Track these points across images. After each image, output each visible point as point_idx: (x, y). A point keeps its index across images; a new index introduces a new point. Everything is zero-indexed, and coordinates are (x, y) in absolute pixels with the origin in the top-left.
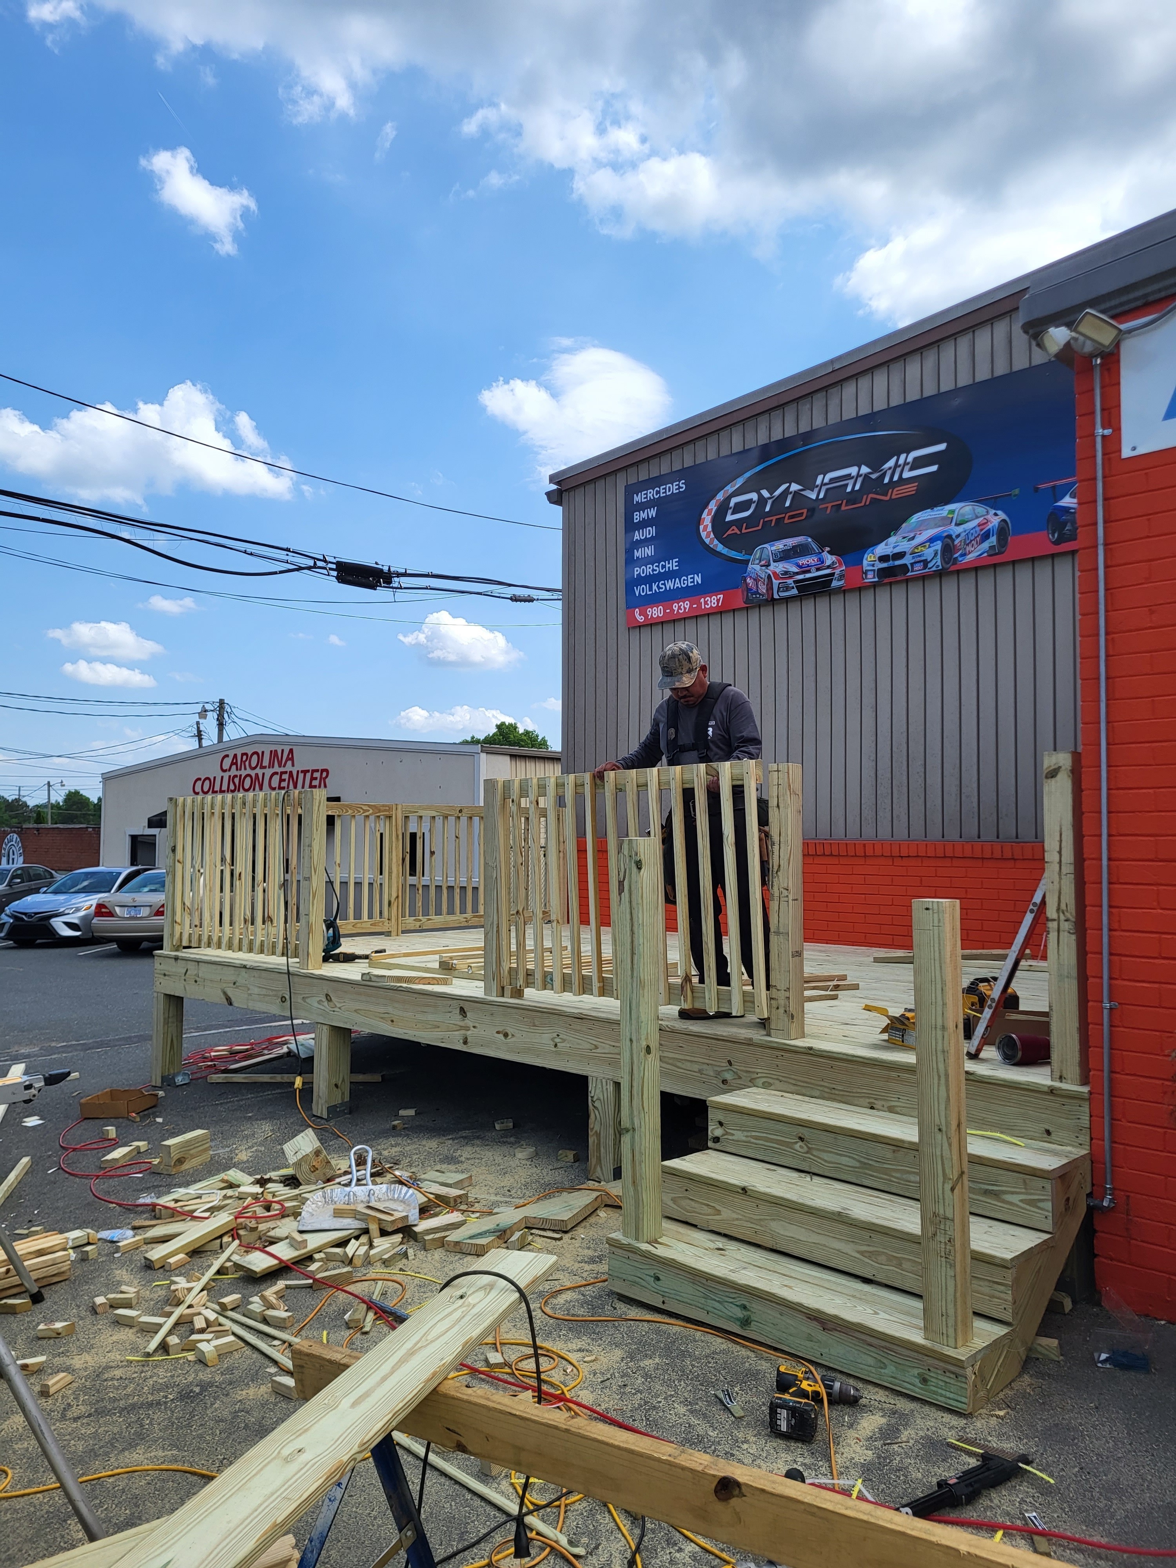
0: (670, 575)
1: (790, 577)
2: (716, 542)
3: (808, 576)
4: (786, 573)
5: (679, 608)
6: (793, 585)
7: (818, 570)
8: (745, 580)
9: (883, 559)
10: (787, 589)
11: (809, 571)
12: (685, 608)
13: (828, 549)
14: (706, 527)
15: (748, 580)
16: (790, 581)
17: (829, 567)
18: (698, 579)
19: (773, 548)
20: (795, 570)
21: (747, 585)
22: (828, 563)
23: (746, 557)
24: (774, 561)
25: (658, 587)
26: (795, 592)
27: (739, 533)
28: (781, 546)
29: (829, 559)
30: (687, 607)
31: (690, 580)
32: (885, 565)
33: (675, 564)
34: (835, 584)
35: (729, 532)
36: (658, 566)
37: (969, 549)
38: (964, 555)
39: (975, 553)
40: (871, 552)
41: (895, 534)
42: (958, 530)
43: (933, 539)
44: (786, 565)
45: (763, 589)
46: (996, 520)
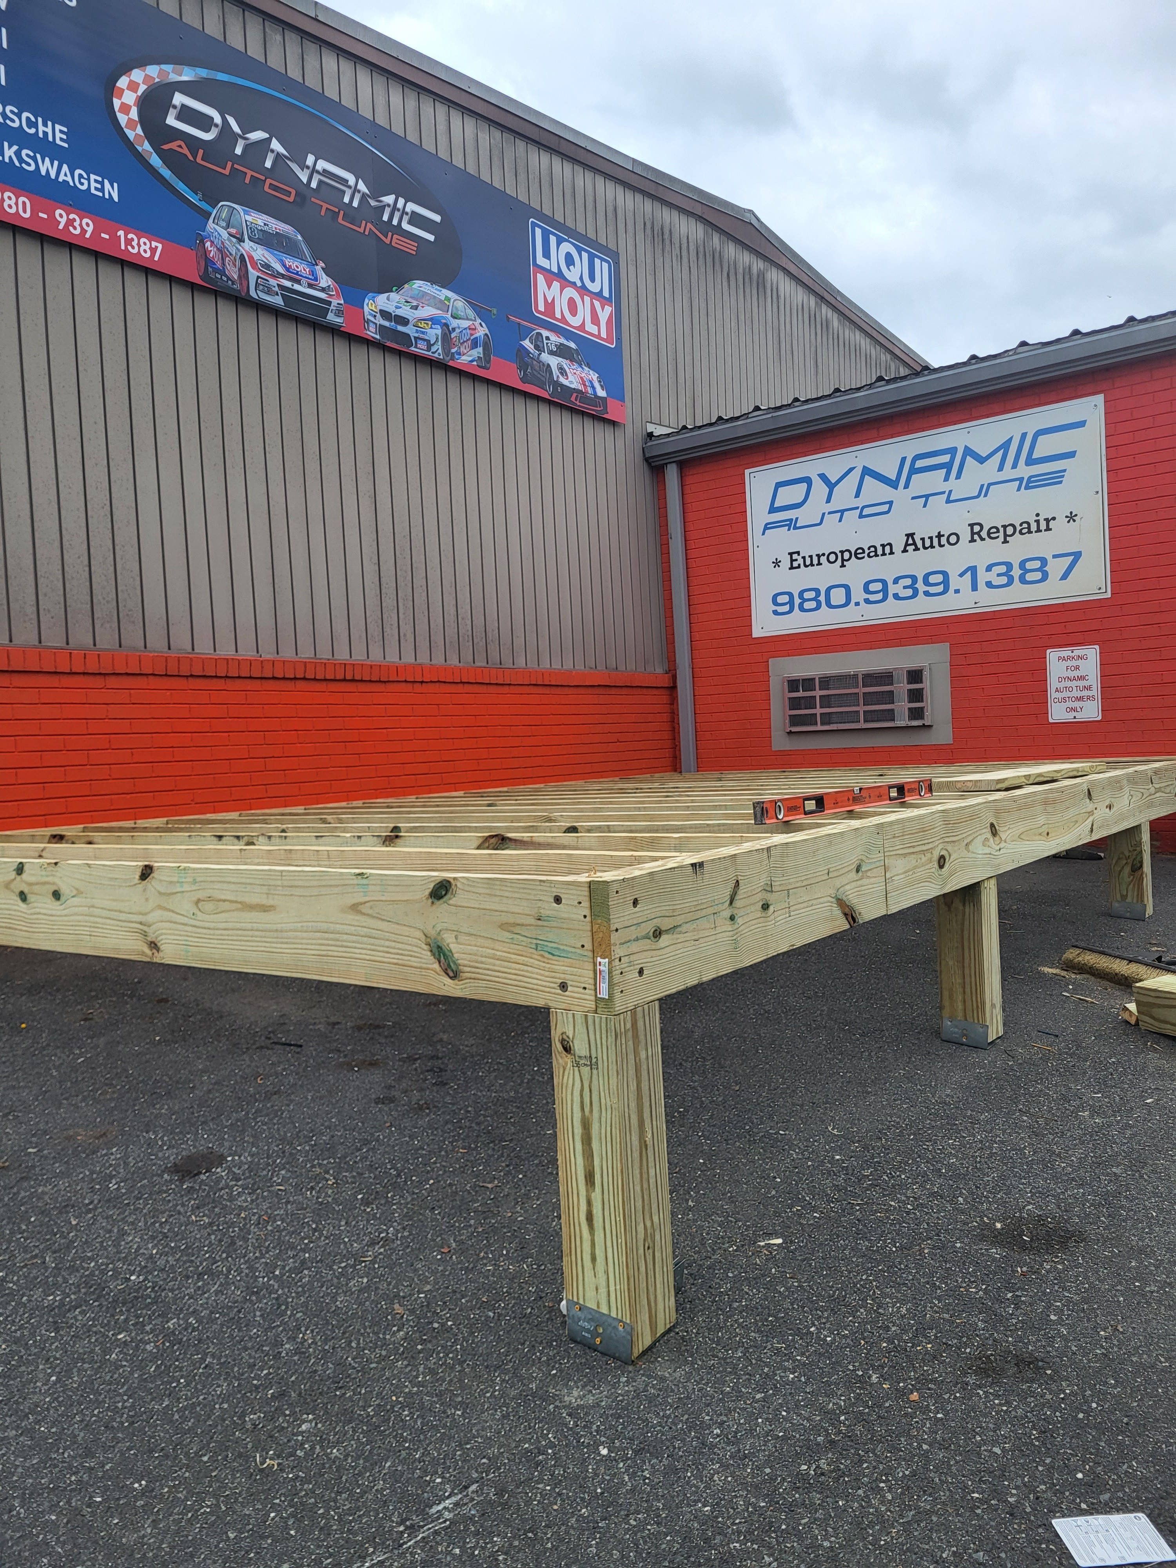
0: (43, 147)
1: (274, 277)
2: (147, 146)
3: (297, 287)
4: (267, 266)
5: (70, 222)
6: (276, 289)
7: (310, 286)
8: (203, 243)
9: (385, 314)
10: (269, 291)
11: (298, 282)
12: (84, 231)
13: (322, 264)
16: (273, 282)
17: (323, 290)
18: (112, 191)
19: (248, 218)
20: (282, 270)
22: (323, 284)
23: (204, 205)
25: (18, 154)
27: (191, 158)
28: (260, 222)
30: (90, 230)
31: (93, 185)
32: (386, 324)
33: (58, 135)
34: (331, 317)
35: (173, 145)
36: (19, 115)
37: (462, 350)
38: (459, 354)
39: (468, 357)
40: (373, 298)
41: (397, 291)
42: (454, 323)
43: (434, 320)
44: (267, 254)
45: (233, 273)
46: (482, 331)
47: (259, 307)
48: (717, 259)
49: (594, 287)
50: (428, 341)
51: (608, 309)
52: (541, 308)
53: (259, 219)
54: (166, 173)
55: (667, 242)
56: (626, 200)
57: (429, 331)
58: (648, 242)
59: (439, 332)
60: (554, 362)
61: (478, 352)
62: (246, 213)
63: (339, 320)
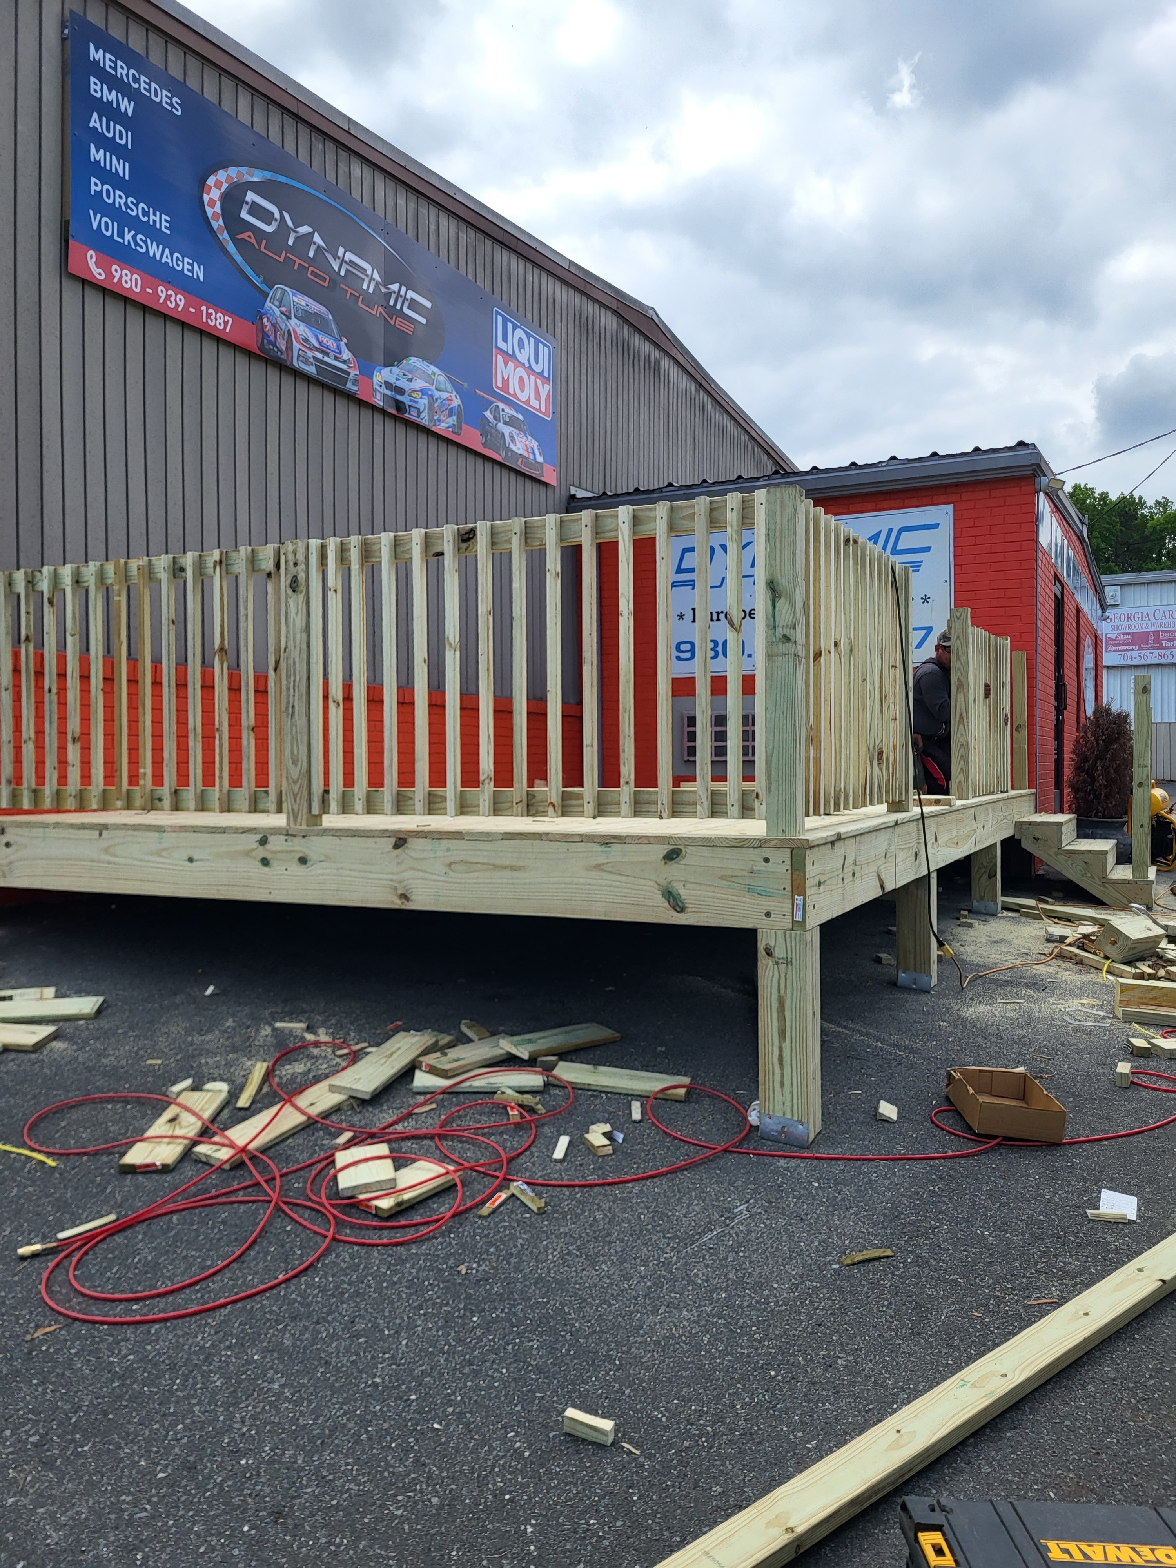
0: (152, 233)
1: (311, 349)
2: (226, 235)
3: (326, 359)
4: (306, 340)
5: (168, 297)
6: (312, 360)
7: (336, 358)
8: (261, 318)
9: (388, 385)
10: (306, 362)
11: (327, 355)
12: (177, 305)
13: (345, 340)
14: (212, 203)
15: (265, 320)
16: (310, 354)
17: (345, 362)
18: (199, 273)
19: (295, 299)
20: (317, 345)
21: (263, 326)
22: (345, 357)
23: (264, 287)
24: (296, 317)
25: (134, 237)
26: (311, 370)
27: (257, 247)
28: (303, 303)
29: (347, 355)
30: (182, 304)
31: (186, 266)
32: (388, 392)
33: (164, 223)
34: (349, 385)
35: (244, 236)
36: (136, 205)
37: (442, 418)
38: (439, 421)
39: (444, 425)
40: (380, 371)
41: (398, 366)
42: (437, 394)
43: (423, 391)
44: (307, 331)
45: (283, 346)
46: (457, 402)
47: (297, 374)
48: (626, 347)
49: (537, 368)
50: (418, 409)
51: (547, 387)
52: (500, 384)
53: (302, 300)
54: (238, 258)
55: (590, 331)
56: (562, 294)
57: (420, 401)
58: (577, 330)
59: (426, 402)
60: (506, 430)
61: (453, 420)
62: (294, 295)
63: (355, 388)
